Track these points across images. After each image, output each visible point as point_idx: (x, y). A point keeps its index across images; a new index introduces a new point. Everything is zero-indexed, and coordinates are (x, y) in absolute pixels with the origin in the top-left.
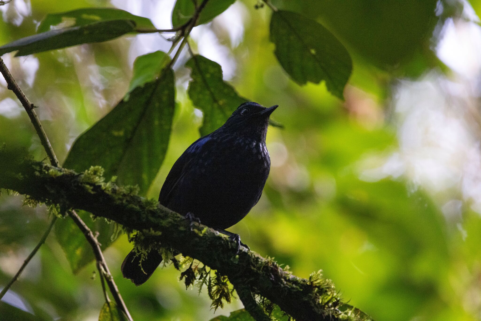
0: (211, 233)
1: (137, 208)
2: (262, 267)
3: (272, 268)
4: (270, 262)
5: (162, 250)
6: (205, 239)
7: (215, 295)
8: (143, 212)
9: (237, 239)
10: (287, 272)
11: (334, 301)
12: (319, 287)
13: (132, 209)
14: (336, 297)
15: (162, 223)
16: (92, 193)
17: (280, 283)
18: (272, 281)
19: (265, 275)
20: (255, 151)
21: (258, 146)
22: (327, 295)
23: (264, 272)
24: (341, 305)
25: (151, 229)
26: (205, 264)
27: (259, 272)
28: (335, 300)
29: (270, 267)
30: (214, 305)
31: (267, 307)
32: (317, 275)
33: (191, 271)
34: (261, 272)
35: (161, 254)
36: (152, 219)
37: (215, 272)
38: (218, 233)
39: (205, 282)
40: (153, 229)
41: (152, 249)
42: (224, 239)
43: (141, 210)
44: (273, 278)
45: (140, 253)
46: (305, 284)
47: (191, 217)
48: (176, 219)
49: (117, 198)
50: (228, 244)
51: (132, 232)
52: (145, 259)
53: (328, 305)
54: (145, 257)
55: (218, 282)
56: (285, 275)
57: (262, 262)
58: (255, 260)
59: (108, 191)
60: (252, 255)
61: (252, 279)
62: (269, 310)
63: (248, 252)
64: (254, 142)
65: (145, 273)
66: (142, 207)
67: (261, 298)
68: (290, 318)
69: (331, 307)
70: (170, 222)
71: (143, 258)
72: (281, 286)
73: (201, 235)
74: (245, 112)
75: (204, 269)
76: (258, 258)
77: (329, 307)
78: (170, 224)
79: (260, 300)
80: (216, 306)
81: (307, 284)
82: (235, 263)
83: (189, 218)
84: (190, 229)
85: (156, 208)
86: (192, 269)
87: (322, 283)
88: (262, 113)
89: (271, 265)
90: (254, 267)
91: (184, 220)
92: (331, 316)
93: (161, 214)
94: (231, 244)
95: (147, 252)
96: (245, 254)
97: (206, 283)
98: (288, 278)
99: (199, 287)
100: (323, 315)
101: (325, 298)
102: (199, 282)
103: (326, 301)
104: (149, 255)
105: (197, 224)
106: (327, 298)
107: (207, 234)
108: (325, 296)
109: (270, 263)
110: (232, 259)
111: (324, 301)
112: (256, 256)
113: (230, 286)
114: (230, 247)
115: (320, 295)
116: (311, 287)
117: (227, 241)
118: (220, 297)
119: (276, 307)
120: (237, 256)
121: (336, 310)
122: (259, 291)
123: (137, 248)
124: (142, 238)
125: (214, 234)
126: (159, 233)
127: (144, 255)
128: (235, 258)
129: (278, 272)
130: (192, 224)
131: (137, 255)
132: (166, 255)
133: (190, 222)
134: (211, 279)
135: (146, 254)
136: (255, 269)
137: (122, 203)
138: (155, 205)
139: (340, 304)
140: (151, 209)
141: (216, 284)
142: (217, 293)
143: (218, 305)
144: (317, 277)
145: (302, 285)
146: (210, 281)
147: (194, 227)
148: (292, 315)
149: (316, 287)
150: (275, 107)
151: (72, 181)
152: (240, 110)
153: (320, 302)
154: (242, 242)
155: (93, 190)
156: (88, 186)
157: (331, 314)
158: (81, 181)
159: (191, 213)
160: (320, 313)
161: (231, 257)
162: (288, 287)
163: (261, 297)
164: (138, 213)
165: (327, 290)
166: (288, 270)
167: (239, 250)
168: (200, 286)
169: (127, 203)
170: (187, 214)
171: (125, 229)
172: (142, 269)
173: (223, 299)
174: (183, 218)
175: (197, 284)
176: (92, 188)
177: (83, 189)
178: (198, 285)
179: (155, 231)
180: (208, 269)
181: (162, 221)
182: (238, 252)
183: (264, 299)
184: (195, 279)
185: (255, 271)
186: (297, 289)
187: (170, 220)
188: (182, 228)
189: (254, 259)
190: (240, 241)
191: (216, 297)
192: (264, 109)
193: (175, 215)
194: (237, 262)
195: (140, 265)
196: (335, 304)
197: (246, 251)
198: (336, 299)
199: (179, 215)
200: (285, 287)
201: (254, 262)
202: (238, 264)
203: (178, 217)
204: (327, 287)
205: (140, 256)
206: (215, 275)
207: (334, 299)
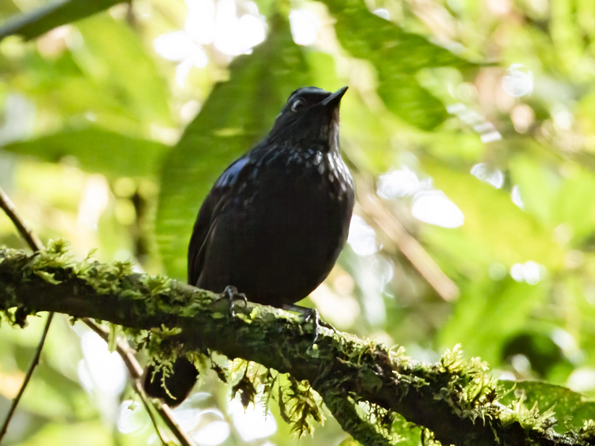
0: (268, 314)
1: (138, 294)
2: (360, 357)
3: (378, 355)
5: (192, 356)
6: (259, 326)
7: (294, 414)
8: (148, 300)
9: (313, 317)
10: (403, 358)
11: (488, 393)
12: (459, 373)
13: (129, 298)
14: (489, 386)
15: (182, 312)
16: (57, 283)
17: (393, 378)
18: (379, 376)
19: (366, 368)
20: (322, 169)
21: (325, 160)
22: (474, 383)
23: (364, 363)
24: (500, 396)
25: (163, 325)
26: (268, 366)
27: (355, 365)
28: (490, 391)
29: (374, 355)
30: (297, 430)
31: (382, 420)
32: (454, 354)
33: (247, 382)
34: (359, 364)
35: (193, 362)
36: (164, 308)
37: (287, 376)
38: (281, 313)
39: (271, 396)
40: (166, 326)
41: (178, 355)
42: (291, 321)
43: (144, 297)
44: (381, 372)
45: (161, 366)
46: (436, 371)
47: (231, 294)
48: (205, 301)
49: (97, 285)
50: (298, 328)
51: (140, 334)
52: (170, 374)
53: (479, 401)
54: (170, 371)
55: (296, 393)
56: (400, 363)
57: (357, 349)
58: (347, 346)
59: (84, 275)
60: (340, 339)
61: (347, 379)
62: (386, 423)
63: (333, 336)
64: (319, 155)
65: (172, 397)
66: (144, 291)
68: (423, 431)
69: (485, 402)
70: (196, 309)
71: (166, 372)
72: (394, 383)
73: (249, 322)
74: (298, 106)
75: (269, 375)
77: (481, 404)
78: (197, 312)
79: (369, 409)
80: (299, 430)
81: (439, 372)
82: (315, 358)
83: (227, 296)
84: (230, 315)
85: (168, 290)
86: (247, 379)
87: (462, 366)
88: (325, 102)
89: (375, 351)
90: (347, 358)
91: (219, 300)
92: (484, 418)
93: (179, 298)
94: (303, 328)
95: (172, 362)
96: (329, 339)
97: (273, 398)
98: (405, 368)
99: (263, 405)
100: (471, 418)
101: (472, 389)
102: (264, 398)
103: (475, 395)
104: (176, 366)
105: (241, 303)
106: (475, 390)
107: (260, 317)
108: (471, 387)
109: (373, 348)
110: (308, 352)
111: (471, 395)
112: (348, 341)
113: (316, 396)
114: (302, 333)
115: (464, 386)
116: (446, 376)
117: (296, 324)
118: (304, 416)
119: (399, 417)
120: (315, 346)
121: (495, 407)
122: (360, 397)
123: (154, 360)
124: (159, 340)
125: (272, 315)
126: (177, 331)
127: (168, 367)
128: (311, 349)
129: (389, 360)
130: (233, 306)
131: (157, 369)
132: (202, 362)
133: (230, 303)
134: (282, 389)
135: (171, 365)
136: (348, 362)
137: (111, 291)
138: (164, 286)
139: (497, 396)
140: (161, 292)
141: (292, 396)
142: (298, 410)
143: (303, 429)
144: (455, 357)
145: (431, 374)
146: (281, 394)
147: (238, 309)
148: (426, 426)
149: (455, 374)
150: (344, 91)
151: (23, 269)
152: (292, 103)
153: (466, 399)
154: (322, 321)
155: (56, 278)
156: (46, 274)
157: (483, 415)
158: (35, 267)
159: (231, 288)
160: (464, 416)
161: (306, 349)
162: (407, 381)
163: (370, 405)
164: (140, 303)
165: (473, 375)
166: (403, 354)
167: (317, 334)
168: (265, 404)
169: (119, 289)
170: (225, 290)
171: (127, 331)
172: (167, 391)
173: (308, 417)
174: (217, 296)
175: (259, 402)
176: (53, 275)
177: (41, 280)
178: (261, 403)
179: (170, 329)
180: (274, 372)
181: (182, 309)
182: (315, 339)
183: (376, 407)
184: (256, 393)
185: (349, 366)
186: (421, 383)
187: (195, 305)
188: (217, 316)
189: (344, 346)
190: (318, 319)
191: (296, 417)
192: (328, 95)
193: (203, 296)
194: (317, 356)
195: (163, 385)
196: (491, 397)
197: (331, 335)
198: (490, 388)
199: (210, 294)
200: (402, 383)
201: (345, 351)
202: (319, 359)
203: (208, 298)
204: (472, 371)
205: (161, 370)
206: (289, 381)
207: (487, 388)
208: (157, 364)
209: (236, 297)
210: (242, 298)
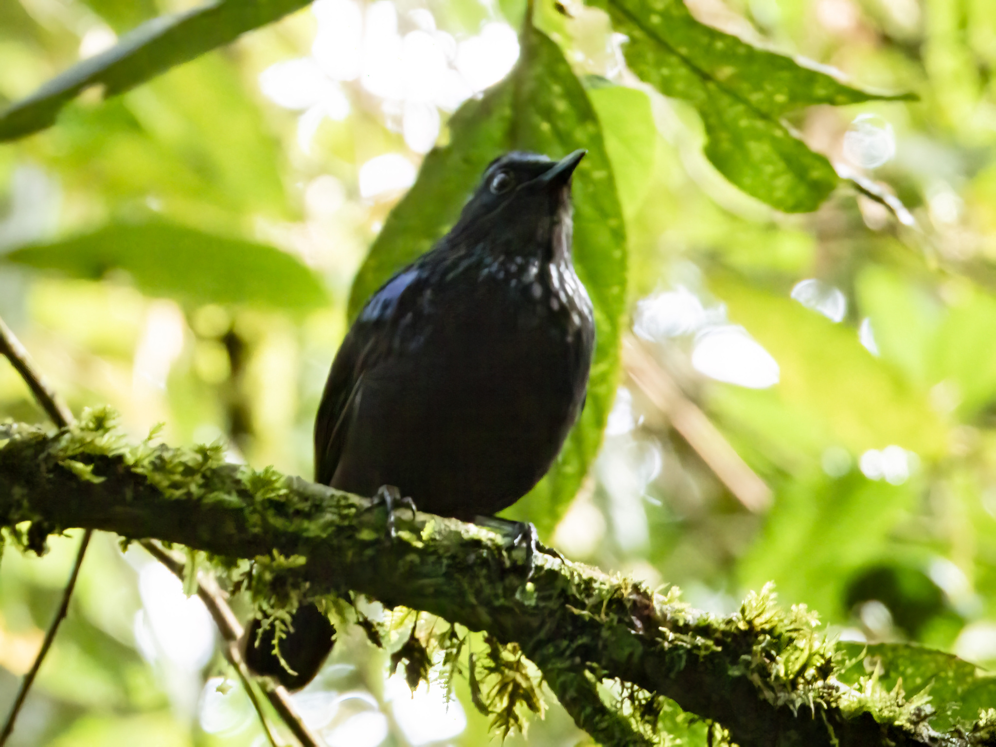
0: (451, 532)
1: (233, 499)
2: (605, 603)
3: (635, 602)
4: (623, 586)
5: (324, 603)
6: (435, 552)
7: (494, 699)
8: (251, 508)
9: (527, 536)
10: (677, 605)
11: (819, 665)
12: (770, 632)
13: (220, 508)
14: (822, 652)
15: (307, 530)
16: (97, 480)
17: (659, 639)
18: (637, 636)
19: (615, 623)
22: (796, 648)
23: (612, 615)
24: (840, 670)
25: (275, 552)
26: (451, 620)
27: (597, 618)
28: (823, 661)
29: (629, 600)
30: (499, 727)
31: (643, 709)
32: (762, 599)
33: (417, 646)
34: (603, 616)
35: (326, 613)
36: (278, 523)
37: (483, 636)
38: (472, 531)
39: (456, 670)
40: (281, 553)
41: (300, 602)
42: (489, 543)
43: (244, 505)
44: (640, 629)
45: (272, 619)
46: (733, 628)
47: (389, 499)
48: (346, 512)
49: (165, 483)
50: (501, 555)
51: (237, 566)
52: (287, 633)
53: (804, 678)
54: (287, 627)
55: (498, 665)
56: (673, 615)
57: (600, 590)
58: (583, 586)
59: (143, 467)
60: (572, 574)
61: (582, 640)
62: (649, 715)
63: (561, 570)
64: (534, 265)
65: (290, 671)
66: (243, 493)
67: (623, 686)
68: (711, 727)
69: (815, 679)
70: (331, 524)
71: (281, 630)
72: (663, 648)
73: (420, 545)
74: (502, 185)
75: (453, 634)
76: (589, 582)
77: (808, 683)
78: (330, 530)
79: (620, 692)
80: (504, 727)
81: (737, 628)
82: (529, 606)
83: (383, 502)
84: (388, 534)
85: (283, 492)
86: (417, 641)
87: (776, 619)
88: (546, 178)
89: (630, 594)
90: (583, 606)
91: (369, 510)
92: (812, 706)
93: (305, 506)
94: (510, 556)
95: (289, 613)
96: (553, 575)
97: (460, 672)
98: (681, 623)
99: (443, 685)
100: (791, 707)
101: (793, 658)
102: (443, 672)
103: (797, 667)
104: (298, 620)
105: (406, 515)
106: (797, 659)
107: (438, 537)
108: (792, 654)
109: (626, 589)
110: (518, 596)
111: (790, 668)
112: (585, 577)
113: (532, 670)
114: (508, 563)
115: (778, 653)
116: (750, 634)
117: (499, 548)
118: (512, 703)
119: (670, 705)
120: (530, 586)
121: (831, 687)
122: (605, 672)
123: (261, 609)
124: (268, 576)
125: (458, 534)
126: (300, 560)
127: (283, 622)
128: (524, 591)
129: (653, 609)
131: (266, 624)
132: (340, 612)
133: (387, 514)
134: (475, 658)
135: (288, 618)
136: (585, 613)
137: (189, 494)
138: (277, 485)
139: (835, 669)
140: (272, 495)
141: (491, 670)
142: (501, 692)
143: (510, 725)
144: (763, 604)
145: (725, 633)
146: (472, 666)
147: (400, 525)
148: (715, 720)
149: (764, 632)
150: (579, 159)
151: (42, 456)
153: (782, 674)
154: (541, 544)
155: (95, 473)
156: (79, 466)
157: (811, 701)
158: (63, 453)
159: (388, 489)
160: (780, 702)
161: (514, 590)
162: (684, 644)
163: (622, 684)
164: (237, 513)
165: (794, 635)
166: (677, 600)
167: (533, 566)
168: (447, 682)
169: (202, 491)
170: (379, 492)
171: (215, 561)
172: (283, 662)
173: (518, 704)
174: (365, 503)
175: (436, 680)
176: (90, 468)
177: (72, 476)
178: (439, 681)
179: (287, 557)
180: (461, 630)
181: (306, 524)
182: (531, 574)
183: (632, 688)
184: (431, 665)
185: (588, 620)
186: (707, 648)
187: (329, 517)
188: (366, 535)
189: (579, 585)
190: (535, 540)
191: (498, 705)
192: (551, 165)
193: (343, 503)
194: (532, 602)
195: (276, 651)
196: (824, 671)
197: (556, 568)
198: (822, 656)
199: (354, 499)
200: (676, 648)
201: (580, 594)
202: (536, 607)
203: (351, 506)
204: (792, 627)
205: (272, 625)
206: (485, 646)
207: (817, 657)
208: (266, 616)
209: (397, 505)
210: (408, 506)
